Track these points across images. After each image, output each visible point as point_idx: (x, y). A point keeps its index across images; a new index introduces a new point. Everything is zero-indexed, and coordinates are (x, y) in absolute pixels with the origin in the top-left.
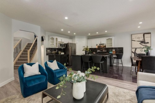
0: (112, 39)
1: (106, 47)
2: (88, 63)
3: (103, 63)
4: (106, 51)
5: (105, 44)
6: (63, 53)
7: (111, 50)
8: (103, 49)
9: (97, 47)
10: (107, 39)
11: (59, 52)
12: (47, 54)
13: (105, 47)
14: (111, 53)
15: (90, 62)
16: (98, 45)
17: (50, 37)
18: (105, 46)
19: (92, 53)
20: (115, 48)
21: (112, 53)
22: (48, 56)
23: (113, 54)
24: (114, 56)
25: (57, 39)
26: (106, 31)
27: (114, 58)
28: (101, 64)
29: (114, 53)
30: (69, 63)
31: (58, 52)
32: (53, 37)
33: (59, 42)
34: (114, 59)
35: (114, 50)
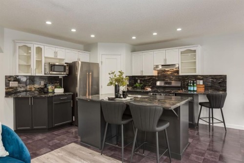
0: (195, 51)
1: (181, 74)
2: (119, 126)
3: (167, 128)
4: (179, 85)
5: (177, 66)
6: (59, 91)
7: (193, 83)
8: (171, 79)
9: (155, 73)
10: (182, 53)
11: (50, 87)
12: (8, 94)
13: (176, 74)
14: (192, 89)
15: (125, 122)
16: (160, 67)
17: (18, 45)
18: (177, 72)
19: (143, 88)
20: (204, 78)
21: (195, 89)
22: (11, 101)
23: (197, 95)
24: (202, 99)
25: (39, 50)
26: (179, 29)
27: (202, 104)
28: (160, 132)
29: (202, 90)
30: (77, 118)
31: (46, 86)
32: (29, 45)
33: (45, 58)
34: (200, 106)
35: (201, 82)
